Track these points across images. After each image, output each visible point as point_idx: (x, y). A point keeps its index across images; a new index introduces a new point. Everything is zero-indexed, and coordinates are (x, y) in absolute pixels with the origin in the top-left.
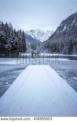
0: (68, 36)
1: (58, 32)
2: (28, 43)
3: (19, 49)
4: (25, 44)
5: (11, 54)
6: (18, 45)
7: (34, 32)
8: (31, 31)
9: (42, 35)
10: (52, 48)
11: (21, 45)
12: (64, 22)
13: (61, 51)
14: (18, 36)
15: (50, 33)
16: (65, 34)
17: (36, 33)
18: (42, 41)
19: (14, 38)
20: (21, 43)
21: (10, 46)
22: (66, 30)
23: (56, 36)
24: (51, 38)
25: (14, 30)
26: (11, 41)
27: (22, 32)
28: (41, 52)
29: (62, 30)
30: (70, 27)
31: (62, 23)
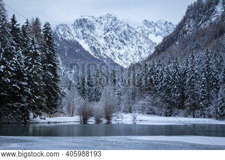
1: (190, 27)
2: (66, 73)
3: (30, 98)
4: (56, 75)
6: (24, 80)
7: (91, 27)
8: (81, 23)
9: (126, 36)
10: (169, 91)
11: (37, 79)
13: (207, 105)
14: (25, 46)
15: (158, 30)
17: (99, 31)
18: (125, 64)
20: (39, 72)
23: (184, 44)
24: (161, 49)
27: (42, 27)
28: (119, 109)
29: (206, 20)
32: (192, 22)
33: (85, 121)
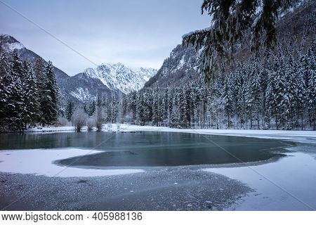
1: (165, 72)
7: (108, 71)
9: (130, 77)
15: (148, 74)
16: (183, 76)
22: (185, 67)
23: (161, 82)
29: (174, 68)
30: (193, 61)
31: (176, 50)
32: (167, 70)
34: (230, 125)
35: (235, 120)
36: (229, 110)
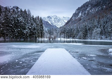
0: (83, 22)
1: (73, 19)
2: (46, 29)
3: (37, 34)
4: (43, 29)
5: (29, 39)
6: (36, 30)
7: (51, 18)
8: (49, 17)
9: (59, 21)
11: (39, 30)
12: (79, 9)
13: (76, 36)
14: (36, 22)
15: (66, 19)
16: (80, 20)
17: (53, 19)
18: (59, 27)
19: (32, 24)
20: (39, 28)
21: (29, 32)
22: (81, 16)
23: (72, 22)
24: (67, 23)
25: (32, 16)
26: (30, 27)
27: (40, 18)
28: (57, 37)
29: (77, 17)
30: (85, 14)
31: (77, 10)
32: (74, 17)
33: (50, 40)
34: (101, 39)
35: (103, 37)
36: (101, 33)
